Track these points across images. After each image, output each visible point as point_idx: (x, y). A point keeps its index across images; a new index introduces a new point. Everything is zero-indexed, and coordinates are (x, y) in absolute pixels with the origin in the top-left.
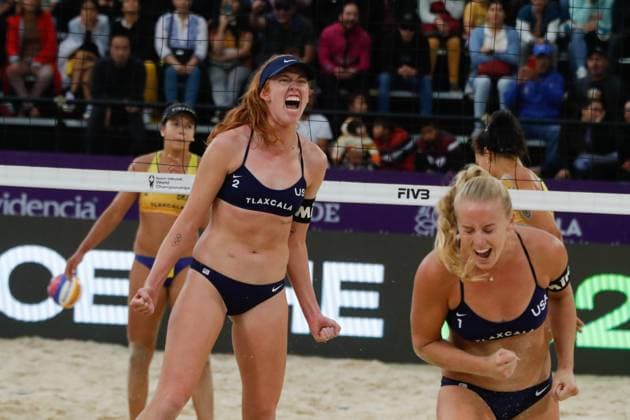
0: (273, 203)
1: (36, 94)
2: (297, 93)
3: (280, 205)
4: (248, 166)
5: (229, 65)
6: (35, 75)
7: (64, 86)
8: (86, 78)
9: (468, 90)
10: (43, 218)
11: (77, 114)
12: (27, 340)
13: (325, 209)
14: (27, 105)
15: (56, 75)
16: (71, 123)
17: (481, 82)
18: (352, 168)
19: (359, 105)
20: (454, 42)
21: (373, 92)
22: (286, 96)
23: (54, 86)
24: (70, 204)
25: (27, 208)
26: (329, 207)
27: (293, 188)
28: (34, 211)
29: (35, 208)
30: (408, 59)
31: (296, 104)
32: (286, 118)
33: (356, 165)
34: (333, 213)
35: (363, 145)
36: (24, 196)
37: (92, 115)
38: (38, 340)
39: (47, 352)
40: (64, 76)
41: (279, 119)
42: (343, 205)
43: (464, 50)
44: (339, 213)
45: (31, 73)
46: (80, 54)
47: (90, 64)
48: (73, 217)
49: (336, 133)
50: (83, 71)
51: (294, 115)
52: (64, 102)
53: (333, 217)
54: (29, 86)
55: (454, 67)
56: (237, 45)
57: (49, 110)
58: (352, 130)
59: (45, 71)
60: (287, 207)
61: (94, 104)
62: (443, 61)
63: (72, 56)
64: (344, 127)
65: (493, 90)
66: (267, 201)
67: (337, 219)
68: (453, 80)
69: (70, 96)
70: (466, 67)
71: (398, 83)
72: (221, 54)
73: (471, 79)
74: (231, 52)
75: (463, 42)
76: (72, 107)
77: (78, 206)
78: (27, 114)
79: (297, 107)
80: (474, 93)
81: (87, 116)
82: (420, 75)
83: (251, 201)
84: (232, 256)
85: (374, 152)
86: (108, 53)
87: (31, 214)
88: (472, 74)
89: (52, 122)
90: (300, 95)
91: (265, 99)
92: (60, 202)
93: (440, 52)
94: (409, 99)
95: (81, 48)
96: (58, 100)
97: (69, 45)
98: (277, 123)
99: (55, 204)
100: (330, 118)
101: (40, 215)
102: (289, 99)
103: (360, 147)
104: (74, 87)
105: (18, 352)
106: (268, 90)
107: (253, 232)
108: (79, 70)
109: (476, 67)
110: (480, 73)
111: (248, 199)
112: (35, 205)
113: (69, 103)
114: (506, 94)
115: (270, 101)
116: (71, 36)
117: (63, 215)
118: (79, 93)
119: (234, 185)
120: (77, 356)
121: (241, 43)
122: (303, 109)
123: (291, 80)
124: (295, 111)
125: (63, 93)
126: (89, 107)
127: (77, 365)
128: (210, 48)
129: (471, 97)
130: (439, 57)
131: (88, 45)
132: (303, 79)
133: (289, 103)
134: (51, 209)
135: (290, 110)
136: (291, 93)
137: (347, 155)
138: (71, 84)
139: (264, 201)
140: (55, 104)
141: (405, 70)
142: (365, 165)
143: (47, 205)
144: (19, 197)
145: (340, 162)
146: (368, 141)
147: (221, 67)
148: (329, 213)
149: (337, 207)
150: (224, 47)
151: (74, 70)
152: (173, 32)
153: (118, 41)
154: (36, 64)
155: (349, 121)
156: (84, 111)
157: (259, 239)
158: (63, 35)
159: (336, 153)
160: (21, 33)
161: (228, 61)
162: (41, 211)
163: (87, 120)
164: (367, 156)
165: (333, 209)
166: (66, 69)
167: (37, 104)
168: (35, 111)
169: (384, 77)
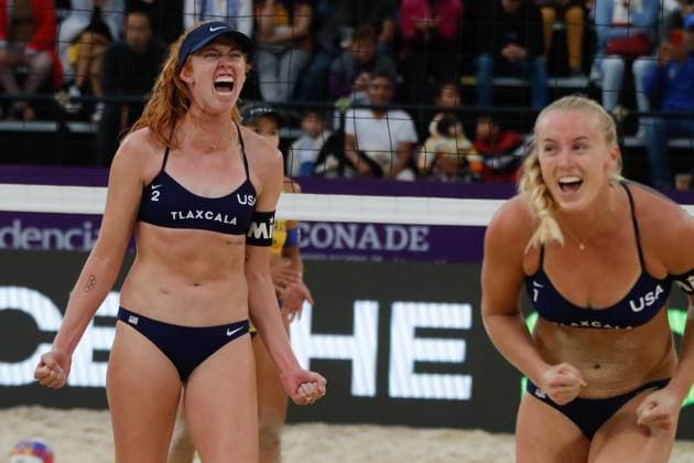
0: (208, 215)
1: (31, 89)
2: (230, 71)
3: (219, 218)
4: (168, 170)
5: (281, 47)
6: (28, 66)
7: (68, 78)
8: (96, 68)
9: (594, 75)
10: (42, 251)
11: (84, 116)
12: (23, 410)
13: (409, 234)
14: (18, 105)
15: (56, 65)
16: (77, 127)
17: (611, 65)
18: (444, 179)
19: (448, 97)
20: (575, 13)
21: (469, 80)
22: (215, 75)
23: (54, 79)
24: (77, 232)
25: (21, 238)
26: (414, 231)
27: (234, 194)
28: (31, 243)
29: (31, 239)
30: (513, 36)
31: (229, 86)
32: (216, 104)
33: (449, 175)
34: (421, 239)
35: (458, 150)
36: (17, 224)
37: (103, 115)
38: (38, 411)
39: (50, 425)
40: (66, 67)
41: (207, 106)
42: (433, 228)
43: (588, 23)
44: (428, 238)
45: (23, 62)
46: (87, 37)
47: (99, 50)
48: (80, 249)
49: (423, 135)
50: (91, 59)
51: (226, 100)
52: (67, 99)
53: (420, 244)
54: (21, 80)
55: (574, 47)
56: (291, 22)
57: (46, 110)
58: (443, 130)
59: (42, 60)
60: (229, 219)
61: (106, 102)
62: (561, 38)
63: (76, 40)
64: (433, 127)
65: (627, 75)
66: (199, 214)
67: (425, 247)
68: (574, 62)
69: (74, 92)
70: (591, 45)
71: (503, 67)
72: (271, 32)
73: (597, 60)
74: (284, 31)
75: (586, 12)
76: (78, 106)
77: (88, 236)
78: (20, 117)
79: (231, 90)
80: (601, 79)
81: (97, 117)
82: (530, 58)
83: (177, 216)
84: (166, 293)
85: (474, 158)
86: (122, 35)
87: (26, 246)
88: (599, 55)
89: (52, 126)
90: (234, 74)
91: (188, 80)
92: (64, 229)
93: (558, 26)
94: (518, 88)
95: (88, 29)
96: (59, 97)
97: (72, 25)
98: (204, 111)
99: (58, 233)
100: (414, 115)
101: (38, 248)
102: (219, 80)
103: (454, 151)
104: (80, 81)
105: (14, 426)
106: (190, 69)
107: (189, 257)
108: (85, 58)
109: (605, 45)
110: (609, 53)
111: (174, 213)
112: (31, 234)
113: (73, 100)
114: (645, 80)
115: (194, 83)
116: (74, 12)
117: (69, 246)
118: (86, 88)
119: (154, 199)
120: (88, 430)
121: (297, 18)
122: (238, 93)
123: (220, 55)
124: (228, 94)
125: (66, 88)
126: (100, 106)
127: (90, 442)
128: (256, 26)
129: (598, 83)
130: (556, 33)
131: (97, 25)
132: (236, 52)
133: (219, 85)
134: (53, 240)
135: (221, 94)
136: (221, 72)
137: (438, 162)
138: (75, 75)
139: (195, 214)
140: (55, 103)
141: (511, 51)
142: (462, 175)
143: (47, 234)
144: (10, 224)
145: (429, 171)
146: (465, 143)
147: (270, 51)
148: (415, 239)
149: (425, 231)
150: (274, 25)
151: (79, 57)
152: (208, 6)
153: (135, 19)
154: (29, 51)
155: (438, 118)
156: (93, 111)
157: (200, 266)
158: (64, 12)
159: (424, 160)
160: (9, 10)
161: (280, 42)
162: (39, 243)
163: (99, 122)
164: (465, 163)
165: (420, 234)
166: (68, 56)
167: (32, 103)
168: (29, 113)
169: (484, 60)
